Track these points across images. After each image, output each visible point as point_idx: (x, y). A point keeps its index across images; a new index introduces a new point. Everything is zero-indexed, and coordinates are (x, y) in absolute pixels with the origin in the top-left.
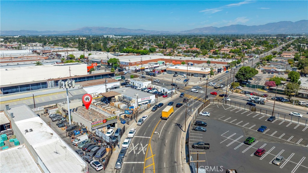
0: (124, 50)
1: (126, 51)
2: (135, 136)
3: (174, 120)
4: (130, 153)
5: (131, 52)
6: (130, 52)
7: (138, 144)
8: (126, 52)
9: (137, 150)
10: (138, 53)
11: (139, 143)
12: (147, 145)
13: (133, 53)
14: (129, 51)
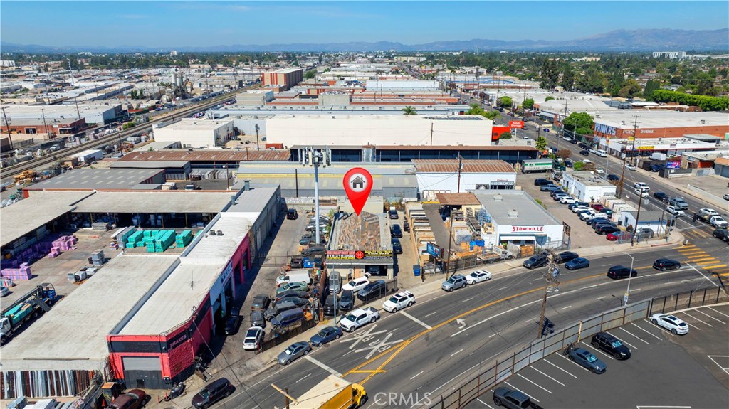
0: (655, 94)
1: (662, 98)
2: (402, 312)
3: (554, 308)
4: (342, 343)
5: (675, 101)
6: (672, 100)
7: (386, 331)
8: (660, 99)
9: (363, 343)
10: (695, 104)
11: (388, 331)
12: (402, 340)
13: (681, 104)
14: (670, 98)
